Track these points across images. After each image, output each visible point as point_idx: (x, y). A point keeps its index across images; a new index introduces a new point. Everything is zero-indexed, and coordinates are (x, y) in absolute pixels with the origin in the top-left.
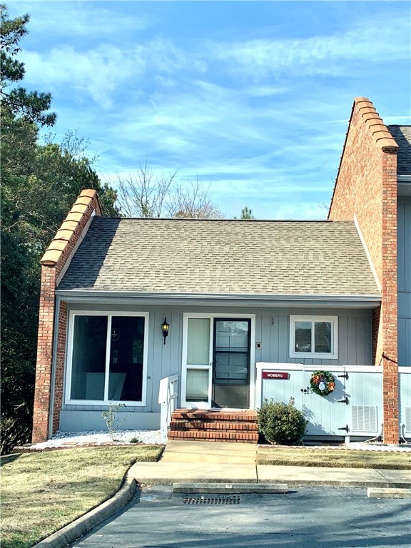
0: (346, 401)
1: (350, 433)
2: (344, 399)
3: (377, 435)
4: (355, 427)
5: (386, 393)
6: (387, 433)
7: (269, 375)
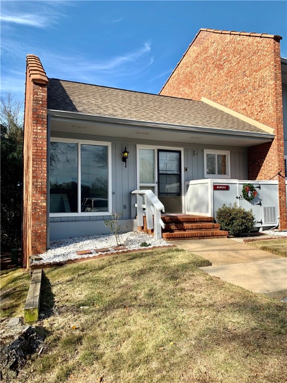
0: (260, 204)
1: (264, 225)
2: (259, 203)
3: (277, 225)
4: (265, 222)
5: (280, 197)
6: (281, 223)
7: (218, 187)
